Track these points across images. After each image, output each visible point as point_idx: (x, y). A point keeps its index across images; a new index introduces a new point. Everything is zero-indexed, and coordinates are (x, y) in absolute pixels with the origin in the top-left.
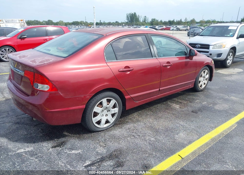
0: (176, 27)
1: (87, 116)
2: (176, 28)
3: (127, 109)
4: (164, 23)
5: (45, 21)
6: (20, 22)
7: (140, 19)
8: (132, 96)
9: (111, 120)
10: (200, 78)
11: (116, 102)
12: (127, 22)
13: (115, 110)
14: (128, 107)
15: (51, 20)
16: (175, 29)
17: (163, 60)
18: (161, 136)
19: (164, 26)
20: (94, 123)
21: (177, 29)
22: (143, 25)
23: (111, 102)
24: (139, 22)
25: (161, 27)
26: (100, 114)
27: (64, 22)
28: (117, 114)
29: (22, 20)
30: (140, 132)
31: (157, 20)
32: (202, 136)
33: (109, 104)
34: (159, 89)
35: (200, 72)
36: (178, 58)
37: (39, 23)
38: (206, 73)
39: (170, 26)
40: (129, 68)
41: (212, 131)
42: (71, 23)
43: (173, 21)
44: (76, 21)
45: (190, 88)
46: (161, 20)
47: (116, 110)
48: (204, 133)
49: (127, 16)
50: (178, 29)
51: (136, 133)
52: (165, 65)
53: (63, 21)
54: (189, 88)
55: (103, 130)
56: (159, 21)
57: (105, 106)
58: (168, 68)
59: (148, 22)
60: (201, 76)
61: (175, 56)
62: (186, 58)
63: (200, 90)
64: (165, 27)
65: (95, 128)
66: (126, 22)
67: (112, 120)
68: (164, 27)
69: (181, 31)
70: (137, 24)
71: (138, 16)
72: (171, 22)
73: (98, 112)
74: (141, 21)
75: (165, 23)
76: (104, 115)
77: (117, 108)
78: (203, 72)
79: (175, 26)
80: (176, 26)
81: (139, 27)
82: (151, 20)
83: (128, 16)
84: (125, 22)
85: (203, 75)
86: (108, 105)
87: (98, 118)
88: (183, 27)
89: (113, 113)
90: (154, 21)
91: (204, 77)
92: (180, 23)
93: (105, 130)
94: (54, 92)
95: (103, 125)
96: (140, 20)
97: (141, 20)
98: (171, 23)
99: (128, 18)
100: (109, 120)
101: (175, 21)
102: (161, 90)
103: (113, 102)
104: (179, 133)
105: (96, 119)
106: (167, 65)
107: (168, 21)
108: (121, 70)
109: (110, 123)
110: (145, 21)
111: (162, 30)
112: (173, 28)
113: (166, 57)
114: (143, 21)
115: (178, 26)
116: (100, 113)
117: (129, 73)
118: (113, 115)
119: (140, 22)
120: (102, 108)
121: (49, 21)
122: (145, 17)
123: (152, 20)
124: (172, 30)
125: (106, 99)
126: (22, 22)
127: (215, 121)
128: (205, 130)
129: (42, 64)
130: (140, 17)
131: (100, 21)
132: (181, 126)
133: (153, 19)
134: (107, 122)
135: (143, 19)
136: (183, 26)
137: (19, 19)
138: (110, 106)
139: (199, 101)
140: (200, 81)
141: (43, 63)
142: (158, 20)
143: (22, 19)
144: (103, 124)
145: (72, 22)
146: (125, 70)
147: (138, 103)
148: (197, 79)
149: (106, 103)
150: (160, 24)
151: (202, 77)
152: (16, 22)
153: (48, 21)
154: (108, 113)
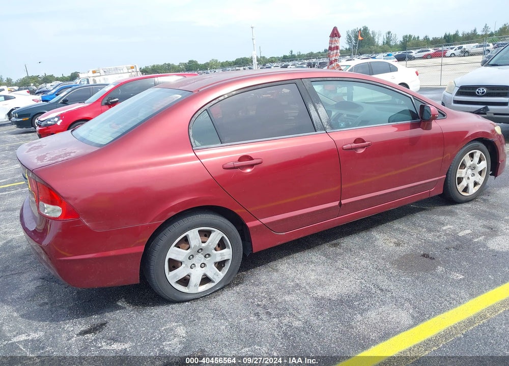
0: (459, 48)
1: (152, 268)
2: (460, 50)
3: (254, 251)
4: (432, 41)
5: (183, 64)
6: (130, 71)
7: (376, 40)
8: (265, 220)
9: (215, 277)
10: (459, 170)
11: (223, 237)
12: (348, 48)
13: (222, 255)
14: (258, 245)
15: (194, 60)
16: (458, 52)
17: (344, 136)
18: (319, 317)
19: (430, 49)
20: (173, 282)
21: (462, 52)
22: (384, 52)
23: (212, 235)
24: (374, 46)
25: (423, 51)
26: (185, 263)
27: (219, 61)
28: (230, 261)
29: (132, 68)
30: (277, 304)
31: (416, 36)
32: (423, 320)
33: (205, 240)
34: (340, 203)
35: (458, 156)
36: (393, 126)
37: (173, 68)
38: (476, 159)
39: (445, 48)
40: (251, 159)
41: (457, 307)
42: (233, 62)
43: (456, 35)
44: (243, 57)
45: (433, 195)
46: (426, 37)
47: (227, 253)
48: (433, 313)
49: (348, 35)
50: (466, 53)
51: (265, 307)
52: (349, 146)
53: (216, 61)
54: (428, 197)
55: (197, 299)
56: (421, 38)
57: (195, 246)
58: (360, 152)
59: (396, 45)
60: (463, 166)
61: (389, 122)
62: (414, 126)
63: (464, 199)
64: (434, 51)
65: (175, 294)
66: (346, 49)
67: (218, 276)
68: (432, 51)
69: (471, 55)
70: (371, 51)
71: (371, 33)
72: (451, 38)
73: (179, 258)
74: (380, 43)
75: (436, 42)
76: (198, 265)
77: (229, 248)
78: (467, 158)
79: (457, 47)
80: (459, 46)
81: (372, 56)
82: (402, 39)
83: (350, 37)
84: (343, 49)
85: (469, 163)
86: (203, 242)
87: (180, 272)
88: (477, 47)
89: (219, 259)
90: (409, 41)
91: (474, 168)
92: (471, 38)
93: (202, 297)
94: (70, 220)
95: (195, 288)
96: (378, 42)
97: (380, 41)
98: (450, 40)
99: (351, 39)
100: (210, 275)
101: (460, 35)
102: (345, 204)
103: (216, 236)
104: (368, 309)
105: (175, 275)
106: (356, 146)
107: (443, 37)
108: (231, 164)
109: (213, 282)
110: (388, 43)
111: (425, 57)
112: (452, 51)
113: (366, 127)
114: (384, 42)
115: (465, 46)
116: (183, 262)
117: (249, 170)
118: (220, 265)
119: (377, 46)
120: (189, 251)
121: (191, 62)
122: (389, 33)
123: (404, 39)
124: (450, 56)
125: (196, 230)
126: (133, 70)
127: (474, 282)
128: (439, 303)
129: (52, 162)
130: (376, 36)
131: (292, 52)
132: (379, 292)
133: (406, 36)
134: (206, 280)
135: (385, 37)
136: (477, 44)
137: (128, 66)
138: (208, 245)
139: (451, 227)
140: (463, 178)
141: (54, 161)
142: (418, 37)
143: (133, 65)
144: (195, 286)
145: (234, 60)
146: (241, 165)
147: (284, 236)
148: (450, 172)
149: (197, 240)
150: (424, 46)
151: (466, 169)
152: (122, 72)
153: (188, 63)
154: (206, 261)
